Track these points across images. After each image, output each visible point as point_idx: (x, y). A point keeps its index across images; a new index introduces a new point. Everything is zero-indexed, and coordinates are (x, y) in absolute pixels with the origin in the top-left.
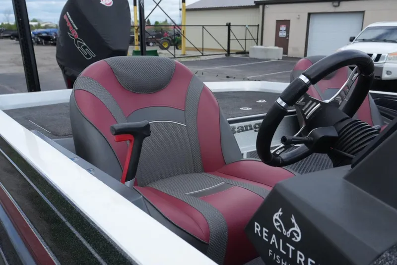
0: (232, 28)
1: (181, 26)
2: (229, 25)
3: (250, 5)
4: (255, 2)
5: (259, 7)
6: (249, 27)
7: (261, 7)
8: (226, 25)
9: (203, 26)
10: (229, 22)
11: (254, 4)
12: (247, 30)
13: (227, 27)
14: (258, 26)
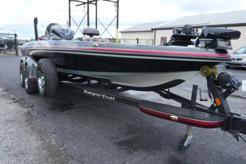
0: (139, 40)
1: (116, 39)
2: (138, 39)
3: (149, 30)
4: (151, 29)
5: (153, 31)
6: (148, 41)
7: (154, 31)
8: (136, 39)
9: (124, 39)
10: (137, 38)
11: (151, 30)
12: (147, 42)
13: (137, 40)
14: (153, 40)
